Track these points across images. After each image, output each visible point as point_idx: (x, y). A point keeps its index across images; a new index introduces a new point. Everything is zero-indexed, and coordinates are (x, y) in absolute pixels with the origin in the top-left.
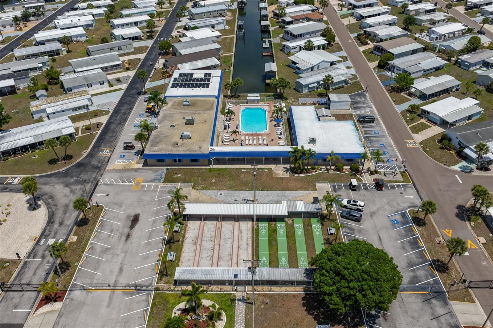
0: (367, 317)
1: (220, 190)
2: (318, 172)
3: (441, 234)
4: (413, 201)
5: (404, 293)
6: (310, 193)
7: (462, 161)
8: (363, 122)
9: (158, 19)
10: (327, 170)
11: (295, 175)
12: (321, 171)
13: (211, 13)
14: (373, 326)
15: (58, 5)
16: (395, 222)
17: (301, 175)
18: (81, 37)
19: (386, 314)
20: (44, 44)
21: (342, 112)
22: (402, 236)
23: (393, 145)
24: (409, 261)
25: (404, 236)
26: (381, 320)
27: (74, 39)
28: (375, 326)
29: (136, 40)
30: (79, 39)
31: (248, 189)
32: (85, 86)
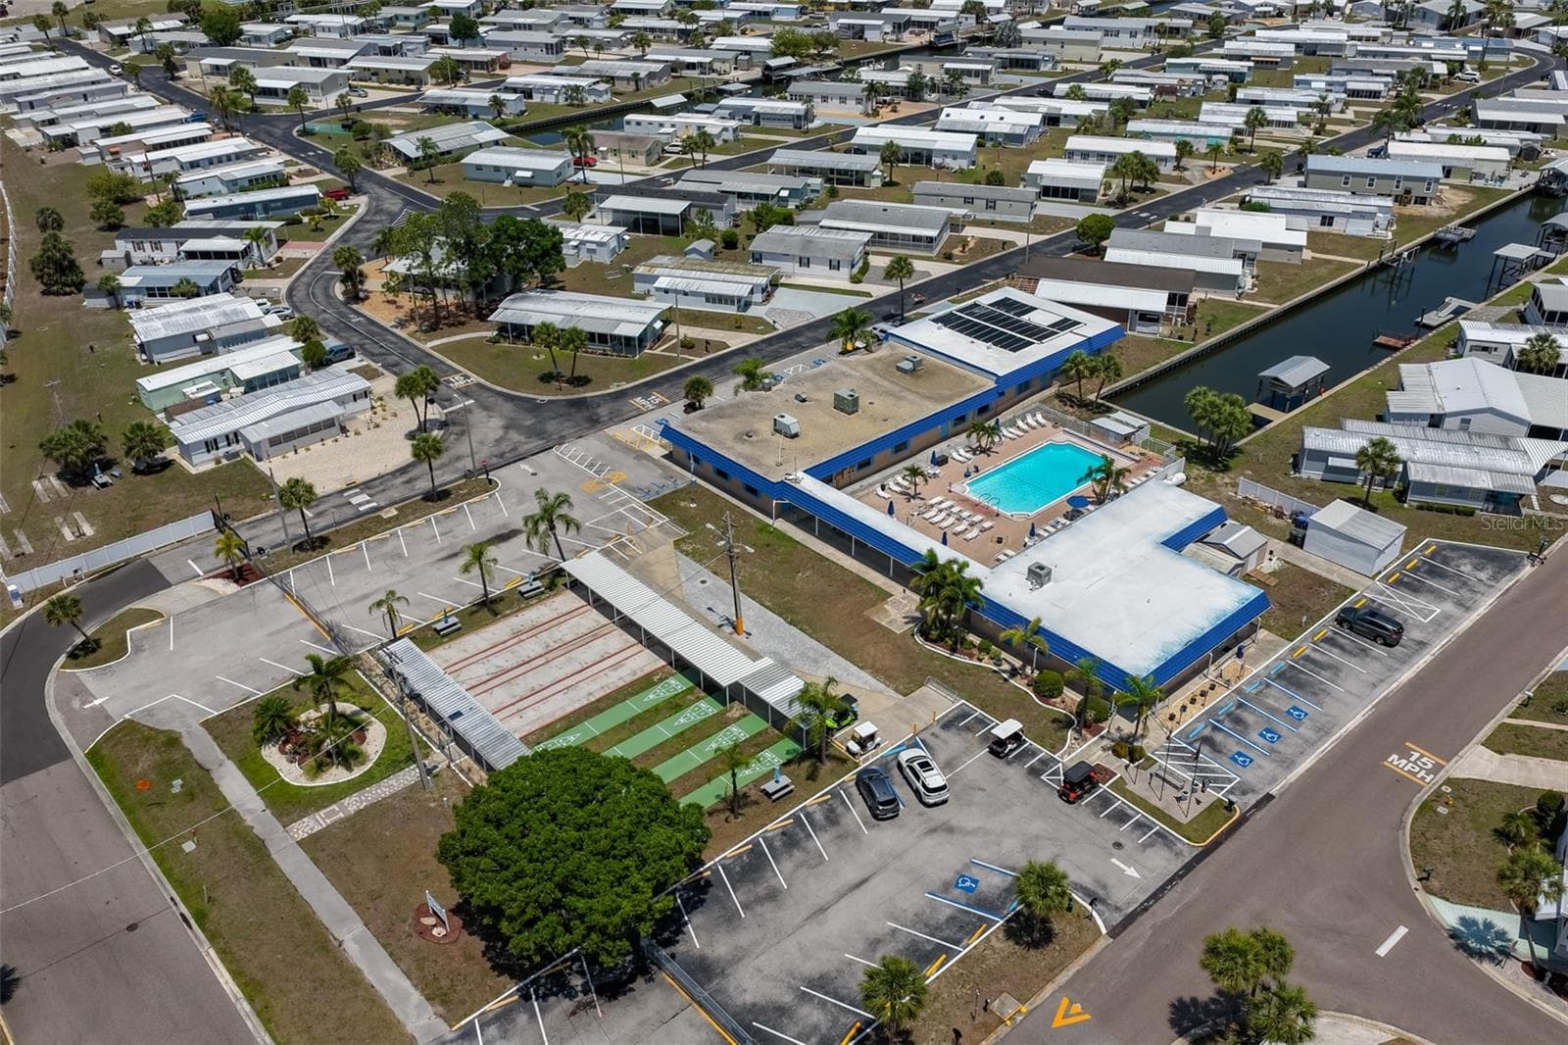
0: (547, 977)
1: (715, 573)
2: (987, 663)
3: (1038, 1002)
4: (1110, 883)
5: (697, 1011)
6: (881, 692)
7: (1514, 912)
8: (1351, 628)
9: (1212, 163)
10: (1014, 673)
11: (919, 639)
12: (995, 668)
13: (1399, 182)
14: (531, 998)
15: (1022, 78)
16: (968, 884)
17: (929, 646)
18: (955, 158)
19: (595, 1007)
20: (865, 153)
21: (1332, 572)
22: (921, 921)
23: (1342, 732)
24: (834, 975)
25: (927, 925)
26: (567, 1004)
27: (937, 160)
28: (536, 1004)
29: (1072, 198)
30: (949, 162)
31: (768, 604)
32: (793, 261)
